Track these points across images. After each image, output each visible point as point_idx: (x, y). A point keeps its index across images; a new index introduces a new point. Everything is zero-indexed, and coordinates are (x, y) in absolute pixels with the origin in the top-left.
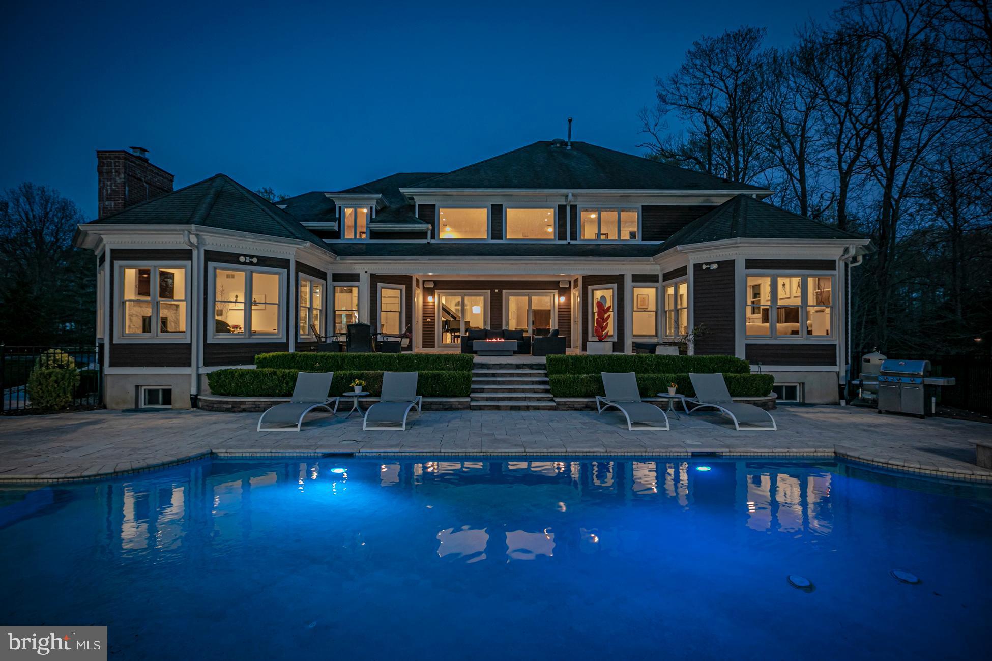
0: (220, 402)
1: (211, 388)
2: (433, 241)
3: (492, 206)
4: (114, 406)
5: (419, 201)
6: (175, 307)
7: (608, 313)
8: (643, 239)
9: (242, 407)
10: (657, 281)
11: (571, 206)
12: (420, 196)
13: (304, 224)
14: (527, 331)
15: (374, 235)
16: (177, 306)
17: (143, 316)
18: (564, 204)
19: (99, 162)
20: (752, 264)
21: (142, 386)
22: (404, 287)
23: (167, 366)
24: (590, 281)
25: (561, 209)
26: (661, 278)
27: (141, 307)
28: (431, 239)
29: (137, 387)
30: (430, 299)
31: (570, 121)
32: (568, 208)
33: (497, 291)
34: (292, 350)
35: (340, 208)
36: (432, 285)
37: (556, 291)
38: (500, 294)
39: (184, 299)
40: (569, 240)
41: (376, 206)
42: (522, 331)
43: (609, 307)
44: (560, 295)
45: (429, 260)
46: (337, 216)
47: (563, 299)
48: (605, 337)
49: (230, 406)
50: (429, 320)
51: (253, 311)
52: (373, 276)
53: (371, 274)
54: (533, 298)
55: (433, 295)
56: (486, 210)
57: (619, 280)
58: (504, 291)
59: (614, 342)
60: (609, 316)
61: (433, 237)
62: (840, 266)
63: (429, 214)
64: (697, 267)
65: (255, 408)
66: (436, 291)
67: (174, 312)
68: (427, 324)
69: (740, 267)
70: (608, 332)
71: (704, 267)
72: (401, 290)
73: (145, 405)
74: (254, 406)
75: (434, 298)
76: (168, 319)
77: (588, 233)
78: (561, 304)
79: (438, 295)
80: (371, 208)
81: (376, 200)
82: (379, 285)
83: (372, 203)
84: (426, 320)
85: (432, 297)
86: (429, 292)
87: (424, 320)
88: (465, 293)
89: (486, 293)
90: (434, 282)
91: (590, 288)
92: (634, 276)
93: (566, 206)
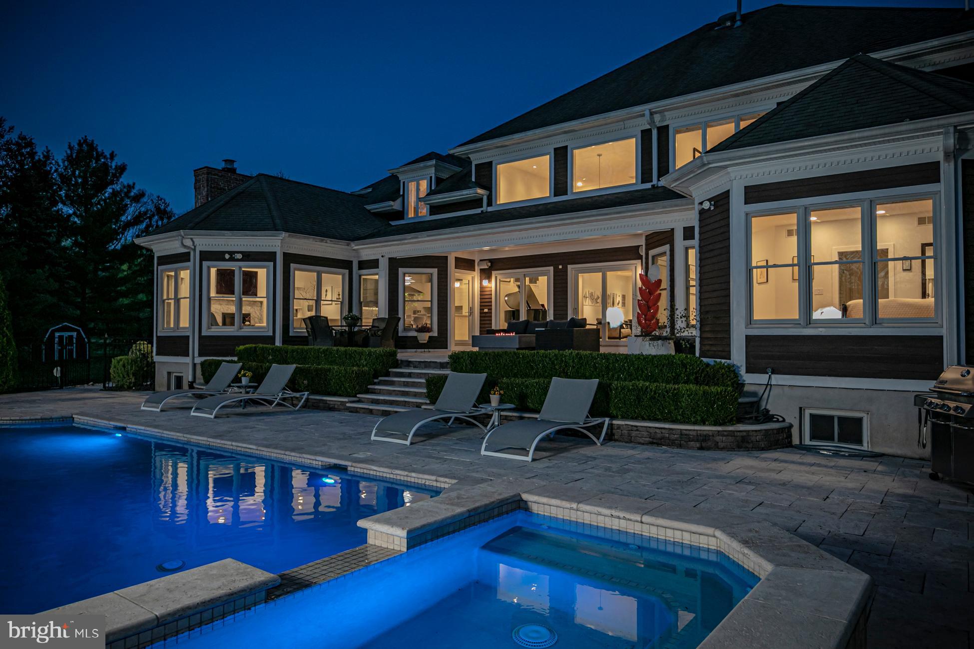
1: (203, 377)
2: (490, 209)
3: (555, 149)
5: (475, 160)
6: (260, 304)
11: (659, 128)
12: (477, 154)
13: (368, 207)
15: (434, 209)
16: (261, 303)
17: (223, 313)
18: (648, 127)
19: (196, 180)
20: (760, 194)
21: (174, 373)
23: (181, 356)
24: (651, 242)
25: (646, 136)
27: (221, 305)
28: (488, 206)
29: (169, 373)
30: (485, 283)
32: (656, 132)
34: (278, 343)
35: (404, 183)
36: (488, 266)
37: (638, 262)
38: (565, 271)
39: (265, 296)
40: (655, 182)
43: (657, 283)
46: (401, 193)
50: (486, 310)
52: (391, 260)
53: (390, 258)
54: (609, 274)
55: (489, 278)
56: (548, 156)
58: (570, 267)
60: (657, 296)
61: (490, 204)
62: (949, 171)
63: (485, 174)
66: (493, 273)
67: (259, 308)
68: (484, 315)
69: (735, 202)
72: (431, 275)
75: (490, 281)
76: (251, 315)
79: (496, 277)
80: (431, 177)
81: (434, 168)
82: (401, 270)
83: (432, 172)
84: (483, 310)
85: (487, 281)
86: (486, 274)
87: (482, 310)
88: (525, 273)
89: (548, 271)
90: (490, 261)
91: (650, 254)
92: (686, 230)
93: (652, 130)
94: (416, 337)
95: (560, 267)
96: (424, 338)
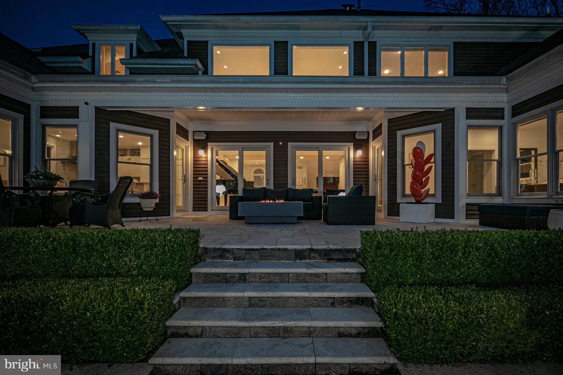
3: (276, 42)
5: (188, 36)
7: (428, 165)
10: (502, 118)
11: (369, 43)
12: (190, 31)
14: (317, 192)
18: (362, 39)
22: (156, 133)
24: (400, 125)
25: (358, 47)
26: (507, 113)
30: (201, 153)
32: (366, 46)
33: (281, 143)
35: (94, 45)
36: (203, 137)
37: (351, 145)
38: (285, 148)
41: (137, 43)
42: (311, 191)
43: (430, 157)
44: (356, 148)
46: (91, 54)
47: (359, 153)
48: (425, 198)
50: (200, 178)
52: (99, 110)
53: (97, 108)
54: (325, 152)
55: (205, 148)
57: (445, 117)
59: (437, 205)
60: (430, 169)
63: (200, 51)
66: (209, 144)
68: (198, 183)
70: (429, 190)
72: (151, 136)
75: (206, 152)
78: (357, 159)
79: (212, 149)
80: (131, 45)
81: (136, 35)
82: (113, 126)
83: (133, 38)
84: (198, 178)
85: (203, 151)
86: (200, 144)
87: (195, 178)
88: (243, 147)
89: (269, 146)
90: (206, 132)
91: (399, 133)
92: (468, 110)
93: (363, 42)
94: (139, 204)
96: (149, 204)
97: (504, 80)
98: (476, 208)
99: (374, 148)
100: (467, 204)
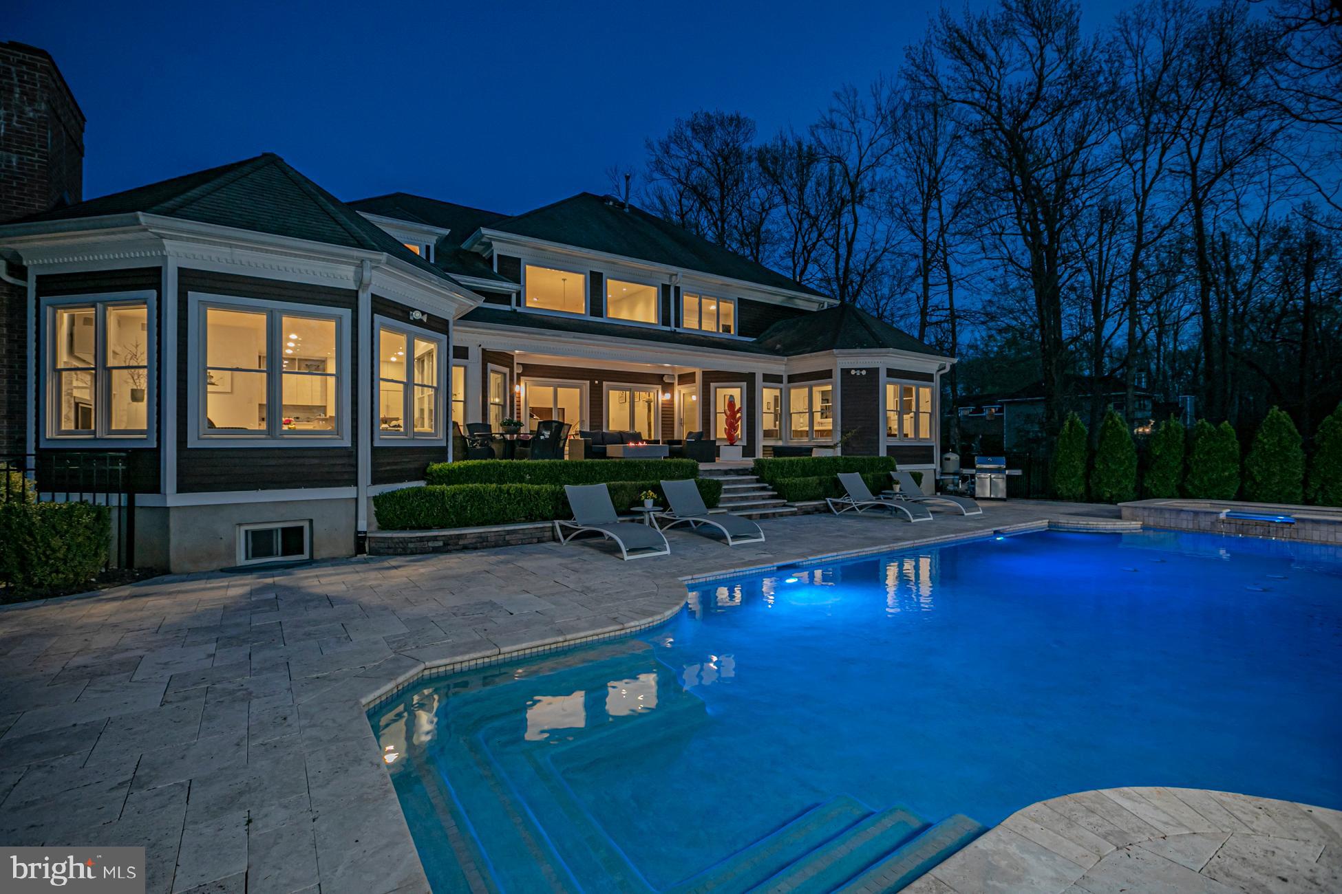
0: (421, 539)
1: (379, 520)
2: (519, 310)
3: (591, 272)
4: (188, 567)
5: (498, 249)
7: (738, 416)
8: (740, 334)
9: (461, 542)
10: (781, 382)
11: (675, 287)
12: (503, 244)
18: (668, 283)
20: (892, 373)
22: (506, 370)
23: (263, 489)
24: (712, 377)
25: (665, 289)
26: (785, 379)
28: (517, 305)
29: (238, 527)
31: (627, 178)
32: (672, 289)
36: (520, 370)
37: (659, 387)
38: (601, 387)
40: (673, 327)
41: (435, 245)
43: (739, 408)
44: (664, 392)
45: (574, 337)
47: (668, 396)
48: (735, 441)
49: (441, 544)
51: (208, 395)
53: (482, 350)
54: (636, 394)
56: (582, 276)
57: (749, 378)
58: (605, 383)
59: (743, 446)
61: (519, 303)
62: (937, 378)
63: (512, 269)
64: (845, 372)
65: (481, 543)
66: (522, 378)
69: (883, 374)
70: (738, 435)
71: (853, 372)
72: (505, 375)
73: (247, 558)
74: (481, 540)
77: (690, 322)
78: (665, 402)
80: (428, 246)
81: (437, 237)
89: (584, 384)
91: (713, 385)
92: (764, 375)
93: (670, 286)
95: (597, 382)
97: (786, 358)
98: (771, 449)
99: (680, 392)
100: (764, 446)
